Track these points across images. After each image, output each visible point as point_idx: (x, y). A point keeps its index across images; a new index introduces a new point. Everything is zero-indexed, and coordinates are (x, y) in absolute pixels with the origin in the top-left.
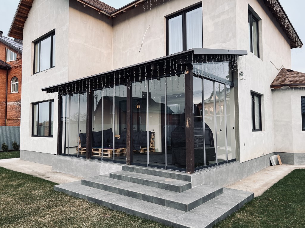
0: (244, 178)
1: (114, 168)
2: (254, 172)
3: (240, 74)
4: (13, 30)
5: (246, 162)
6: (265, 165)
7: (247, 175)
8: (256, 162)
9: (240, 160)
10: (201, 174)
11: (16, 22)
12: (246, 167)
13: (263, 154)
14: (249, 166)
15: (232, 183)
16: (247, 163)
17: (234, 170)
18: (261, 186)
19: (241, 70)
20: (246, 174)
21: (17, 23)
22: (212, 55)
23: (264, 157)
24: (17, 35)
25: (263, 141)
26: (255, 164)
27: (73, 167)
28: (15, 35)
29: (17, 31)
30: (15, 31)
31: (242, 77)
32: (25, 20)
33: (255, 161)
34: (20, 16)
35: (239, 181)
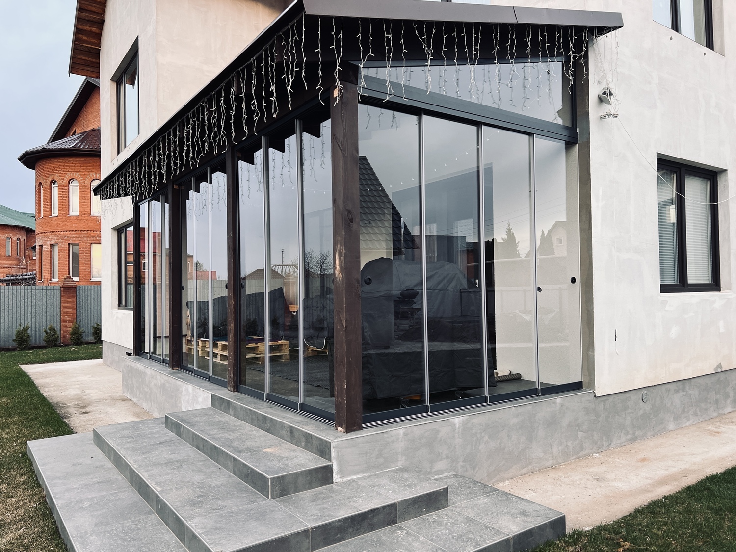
0: (612, 446)
1: (200, 400)
2: (671, 426)
3: (601, 100)
4: (79, 57)
5: (627, 395)
6: (728, 402)
7: (629, 437)
8: (681, 393)
9: (594, 388)
10: (385, 435)
11: (81, 36)
12: (629, 411)
13: (720, 366)
14: (647, 407)
15: (550, 463)
16: (634, 397)
17: (565, 422)
18: (649, 481)
19: (604, 85)
20: (627, 433)
21: (85, 38)
22: (420, 23)
23: (722, 376)
24: (89, 69)
25: (721, 324)
26: (677, 399)
27: (146, 389)
28: (86, 68)
29: (87, 59)
30: (83, 58)
31: (606, 108)
32: (102, 30)
33: (677, 391)
34: (88, 21)
35: (588, 455)
